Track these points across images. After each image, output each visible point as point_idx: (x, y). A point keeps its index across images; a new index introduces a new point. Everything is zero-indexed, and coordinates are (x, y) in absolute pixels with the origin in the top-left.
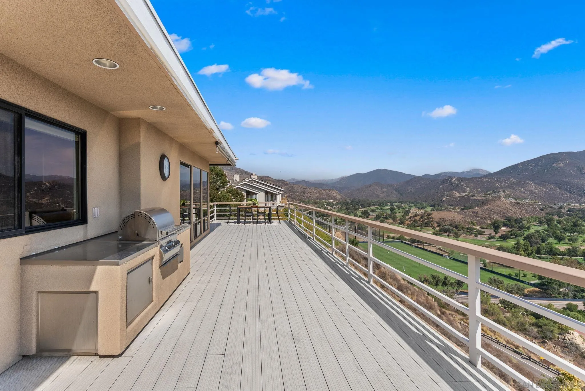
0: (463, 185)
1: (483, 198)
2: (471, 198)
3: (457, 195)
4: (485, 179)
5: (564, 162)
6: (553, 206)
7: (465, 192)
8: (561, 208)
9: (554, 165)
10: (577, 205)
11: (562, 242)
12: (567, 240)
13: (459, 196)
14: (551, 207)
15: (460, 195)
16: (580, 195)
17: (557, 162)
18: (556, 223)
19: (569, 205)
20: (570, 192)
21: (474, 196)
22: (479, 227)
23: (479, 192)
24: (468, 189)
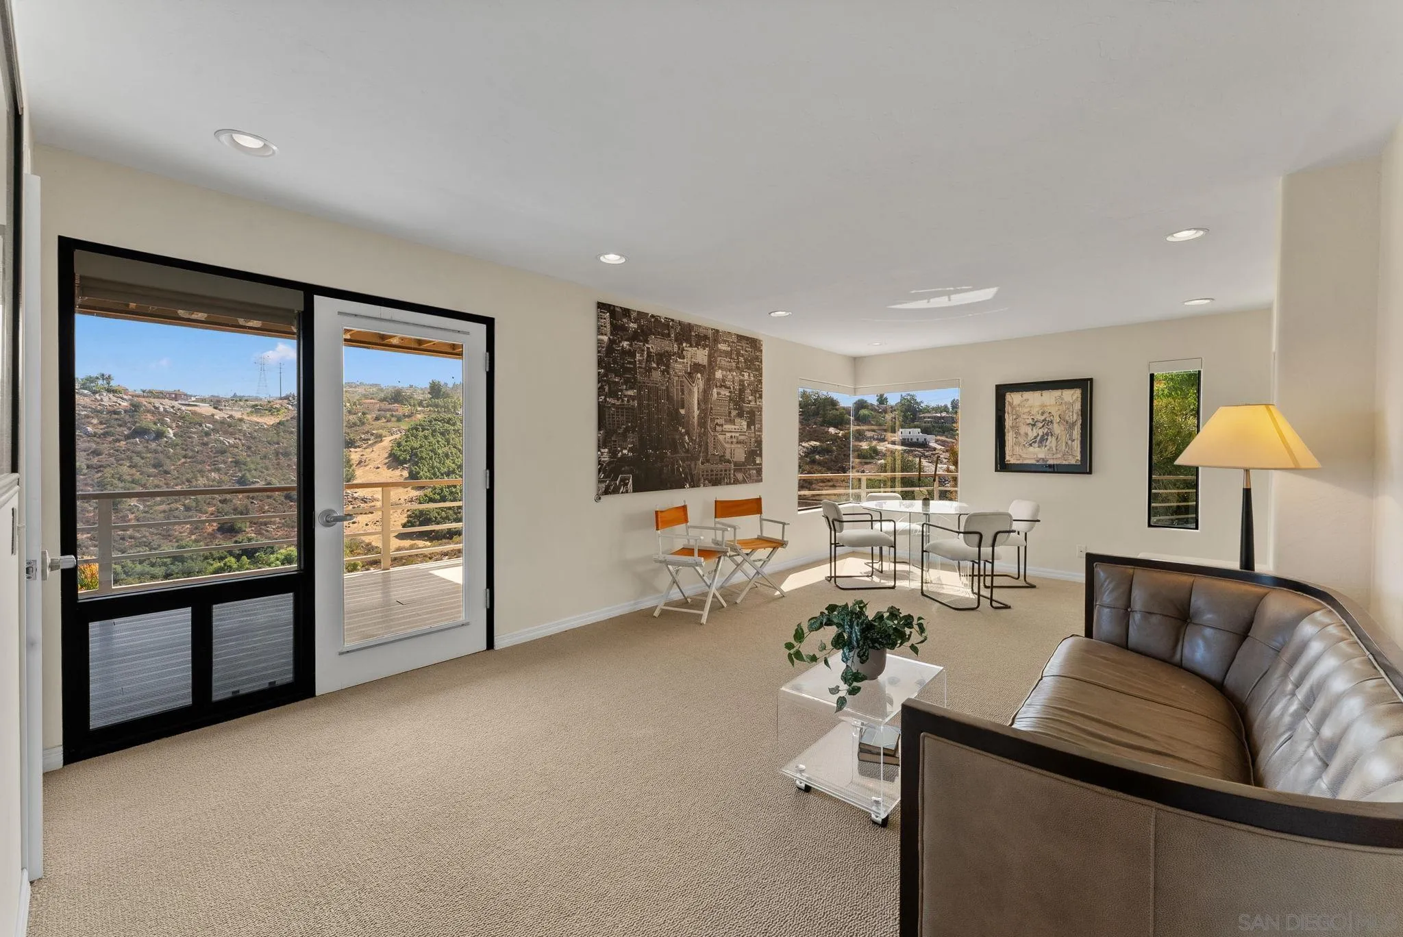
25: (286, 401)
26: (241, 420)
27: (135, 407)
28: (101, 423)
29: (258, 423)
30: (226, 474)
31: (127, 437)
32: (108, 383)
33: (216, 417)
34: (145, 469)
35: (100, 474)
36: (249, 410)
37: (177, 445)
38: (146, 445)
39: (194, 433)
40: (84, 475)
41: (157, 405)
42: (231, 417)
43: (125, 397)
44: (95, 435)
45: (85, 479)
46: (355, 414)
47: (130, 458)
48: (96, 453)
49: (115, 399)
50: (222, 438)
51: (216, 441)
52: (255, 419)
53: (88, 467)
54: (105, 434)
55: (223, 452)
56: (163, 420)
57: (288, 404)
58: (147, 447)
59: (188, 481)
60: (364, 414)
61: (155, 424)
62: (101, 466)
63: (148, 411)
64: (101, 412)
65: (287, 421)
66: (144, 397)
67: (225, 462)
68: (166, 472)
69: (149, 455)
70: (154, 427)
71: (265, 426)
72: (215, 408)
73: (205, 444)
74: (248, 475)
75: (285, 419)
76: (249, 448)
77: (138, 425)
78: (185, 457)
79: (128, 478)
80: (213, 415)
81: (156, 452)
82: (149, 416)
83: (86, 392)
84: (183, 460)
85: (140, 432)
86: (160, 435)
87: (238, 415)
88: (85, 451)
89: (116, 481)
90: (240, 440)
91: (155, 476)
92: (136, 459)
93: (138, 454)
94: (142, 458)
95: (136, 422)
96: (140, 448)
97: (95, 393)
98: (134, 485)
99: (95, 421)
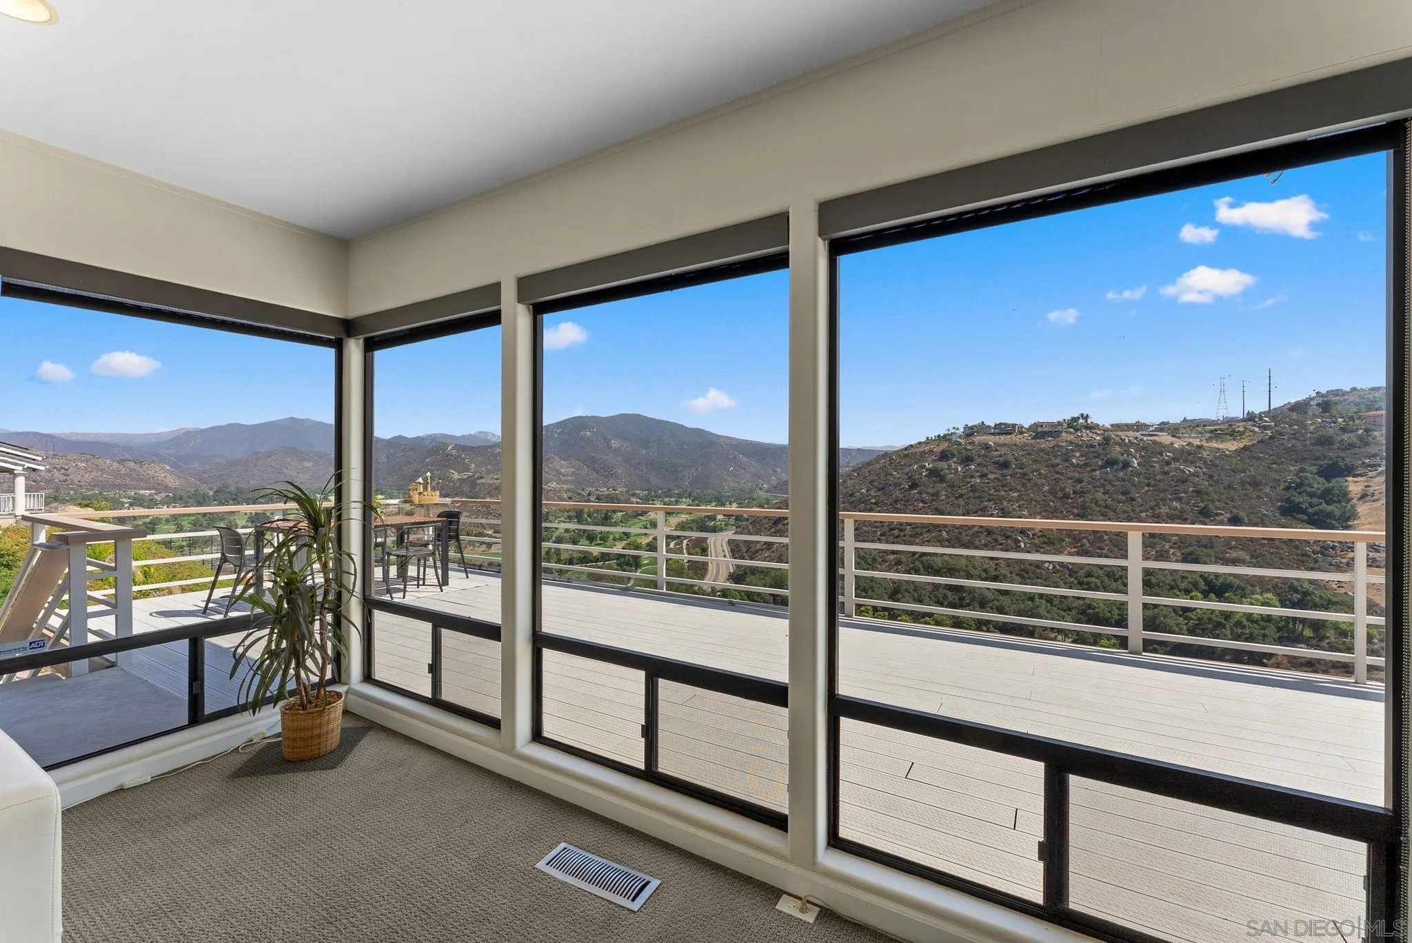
0: (464, 459)
1: (495, 481)
2: (478, 481)
3: (456, 476)
4: (498, 450)
5: (591, 430)
6: (582, 492)
7: (468, 470)
8: (589, 494)
9: (582, 433)
10: (605, 489)
11: (594, 543)
12: (598, 539)
13: (458, 479)
14: (579, 494)
15: (460, 477)
16: (607, 477)
17: (584, 429)
18: (586, 516)
19: (598, 490)
20: (597, 473)
21: (482, 478)
22: (493, 531)
23: (488, 472)
24: (473, 465)
25: (1250, 423)
26: (1200, 447)
27: (1107, 441)
28: (1082, 456)
29: (1219, 449)
30: (1187, 503)
31: (1101, 467)
32: (1086, 422)
33: (1176, 445)
34: (1115, 496)
35: (1082, 499)
36: (1208, 435)
37: (1141, 474)
38: (1115, 474)
39: (1156, 462)
40: (1071, 499)
41: (1123, 437)
42: (1189, 444)
43: (1098, 432)
44: (1078, 466)
45: (1072, 503)
46: (1352, 432)
47: (1103, 486)
48: (1079, 481)
49: (1091, 434)
50: (1182, 467)
51: (1177, 469)
52: (1214, 444)
53: (1075, 492)
54: (1086, 465)
55: (1184, 481)
56: (1129, 451)
57: (1253, 426)
58: (1116, 476)
59: (1151, 508)
60: (1367, 430)
61: (1122, 455)
62: (1082, 492)
63: (1117, 443)
64: (1081, 446)
65: (1253, 445)
66: (1112, 431)
67: (1186, 492)
68: (1133, 499)
69: (1118, 483)
70: (1121, 458)
71: (1227, 453)
72: (1173, 436)
73: (1166, 473)
74: (1211, 506)
75: (1251, 443)
76: (1211, 477)
77: (1109, 456)
78: (1148, 485)
79: (1102, 503)
80: (1172, 444)
81: (1123, 480)
82: (1117, 447)
83: (1071, 430)
84: (1146, 488)
85: (1111, 463)
86: (1126, 465)
87: (1196, 442)
88: (1071, 479)
89: (1093, 505)
90: (1201, 468)
91: (1123, 503)
92: (1109, 487)
93: (1110, 482)
94: (1113, 486)
95: (1107, 454)
96: (1110, 477)
97: (1076, 430)
98: (1107, 510)
99: (1078, 454)
